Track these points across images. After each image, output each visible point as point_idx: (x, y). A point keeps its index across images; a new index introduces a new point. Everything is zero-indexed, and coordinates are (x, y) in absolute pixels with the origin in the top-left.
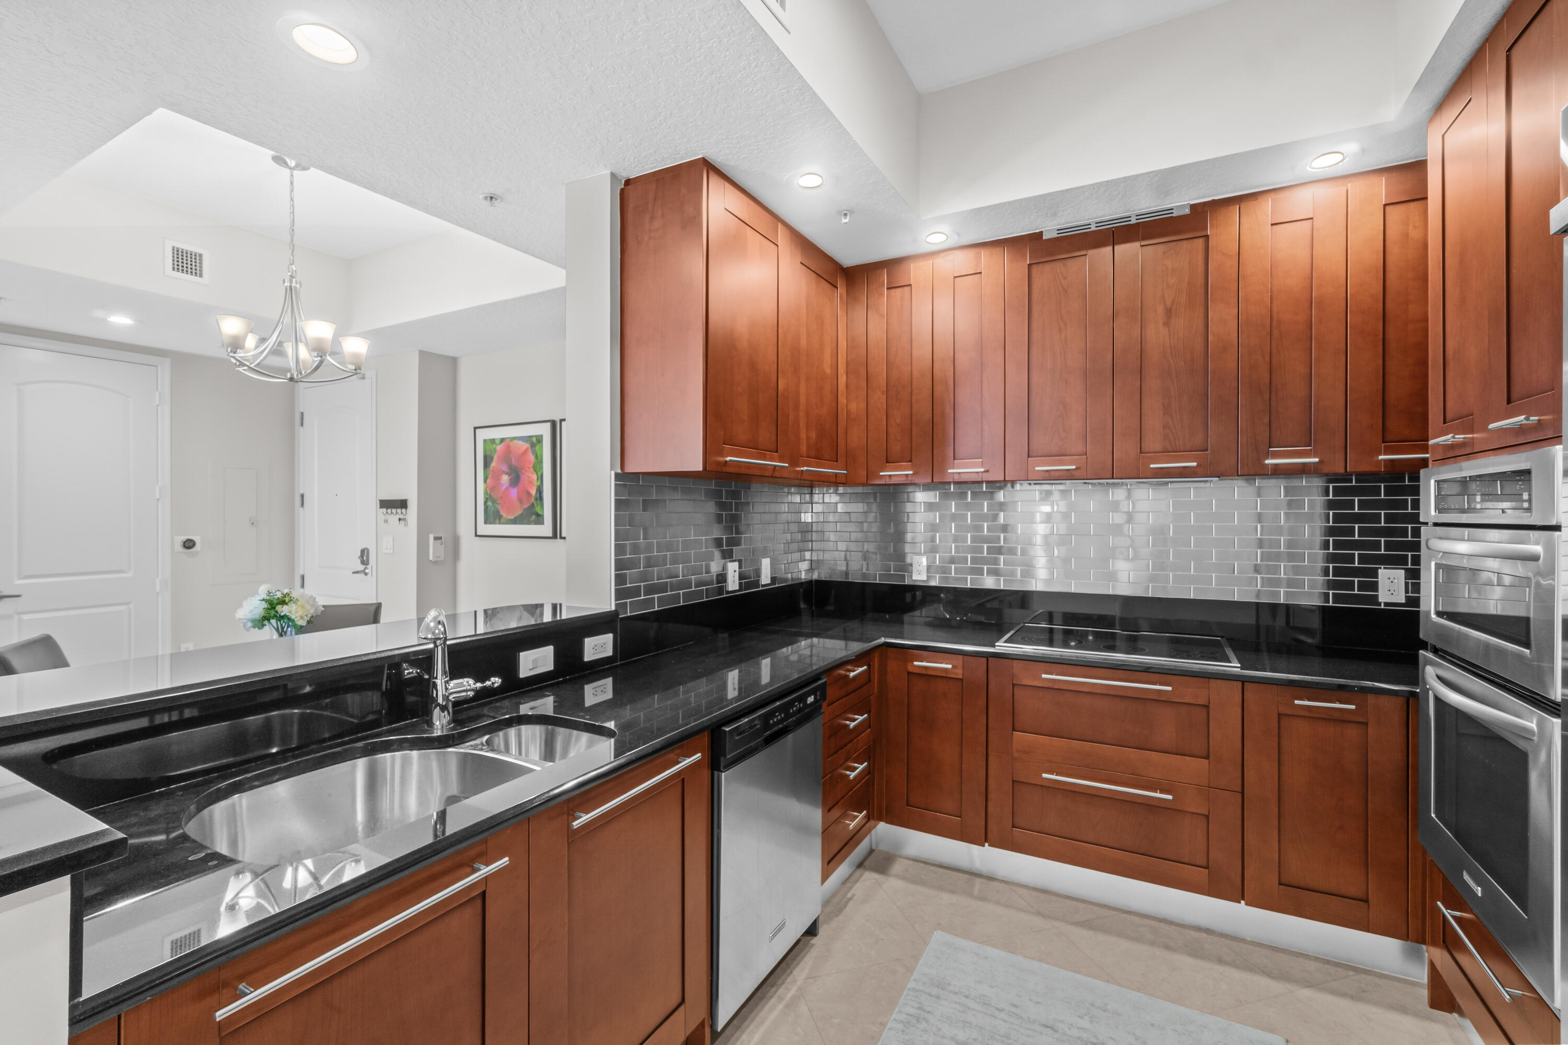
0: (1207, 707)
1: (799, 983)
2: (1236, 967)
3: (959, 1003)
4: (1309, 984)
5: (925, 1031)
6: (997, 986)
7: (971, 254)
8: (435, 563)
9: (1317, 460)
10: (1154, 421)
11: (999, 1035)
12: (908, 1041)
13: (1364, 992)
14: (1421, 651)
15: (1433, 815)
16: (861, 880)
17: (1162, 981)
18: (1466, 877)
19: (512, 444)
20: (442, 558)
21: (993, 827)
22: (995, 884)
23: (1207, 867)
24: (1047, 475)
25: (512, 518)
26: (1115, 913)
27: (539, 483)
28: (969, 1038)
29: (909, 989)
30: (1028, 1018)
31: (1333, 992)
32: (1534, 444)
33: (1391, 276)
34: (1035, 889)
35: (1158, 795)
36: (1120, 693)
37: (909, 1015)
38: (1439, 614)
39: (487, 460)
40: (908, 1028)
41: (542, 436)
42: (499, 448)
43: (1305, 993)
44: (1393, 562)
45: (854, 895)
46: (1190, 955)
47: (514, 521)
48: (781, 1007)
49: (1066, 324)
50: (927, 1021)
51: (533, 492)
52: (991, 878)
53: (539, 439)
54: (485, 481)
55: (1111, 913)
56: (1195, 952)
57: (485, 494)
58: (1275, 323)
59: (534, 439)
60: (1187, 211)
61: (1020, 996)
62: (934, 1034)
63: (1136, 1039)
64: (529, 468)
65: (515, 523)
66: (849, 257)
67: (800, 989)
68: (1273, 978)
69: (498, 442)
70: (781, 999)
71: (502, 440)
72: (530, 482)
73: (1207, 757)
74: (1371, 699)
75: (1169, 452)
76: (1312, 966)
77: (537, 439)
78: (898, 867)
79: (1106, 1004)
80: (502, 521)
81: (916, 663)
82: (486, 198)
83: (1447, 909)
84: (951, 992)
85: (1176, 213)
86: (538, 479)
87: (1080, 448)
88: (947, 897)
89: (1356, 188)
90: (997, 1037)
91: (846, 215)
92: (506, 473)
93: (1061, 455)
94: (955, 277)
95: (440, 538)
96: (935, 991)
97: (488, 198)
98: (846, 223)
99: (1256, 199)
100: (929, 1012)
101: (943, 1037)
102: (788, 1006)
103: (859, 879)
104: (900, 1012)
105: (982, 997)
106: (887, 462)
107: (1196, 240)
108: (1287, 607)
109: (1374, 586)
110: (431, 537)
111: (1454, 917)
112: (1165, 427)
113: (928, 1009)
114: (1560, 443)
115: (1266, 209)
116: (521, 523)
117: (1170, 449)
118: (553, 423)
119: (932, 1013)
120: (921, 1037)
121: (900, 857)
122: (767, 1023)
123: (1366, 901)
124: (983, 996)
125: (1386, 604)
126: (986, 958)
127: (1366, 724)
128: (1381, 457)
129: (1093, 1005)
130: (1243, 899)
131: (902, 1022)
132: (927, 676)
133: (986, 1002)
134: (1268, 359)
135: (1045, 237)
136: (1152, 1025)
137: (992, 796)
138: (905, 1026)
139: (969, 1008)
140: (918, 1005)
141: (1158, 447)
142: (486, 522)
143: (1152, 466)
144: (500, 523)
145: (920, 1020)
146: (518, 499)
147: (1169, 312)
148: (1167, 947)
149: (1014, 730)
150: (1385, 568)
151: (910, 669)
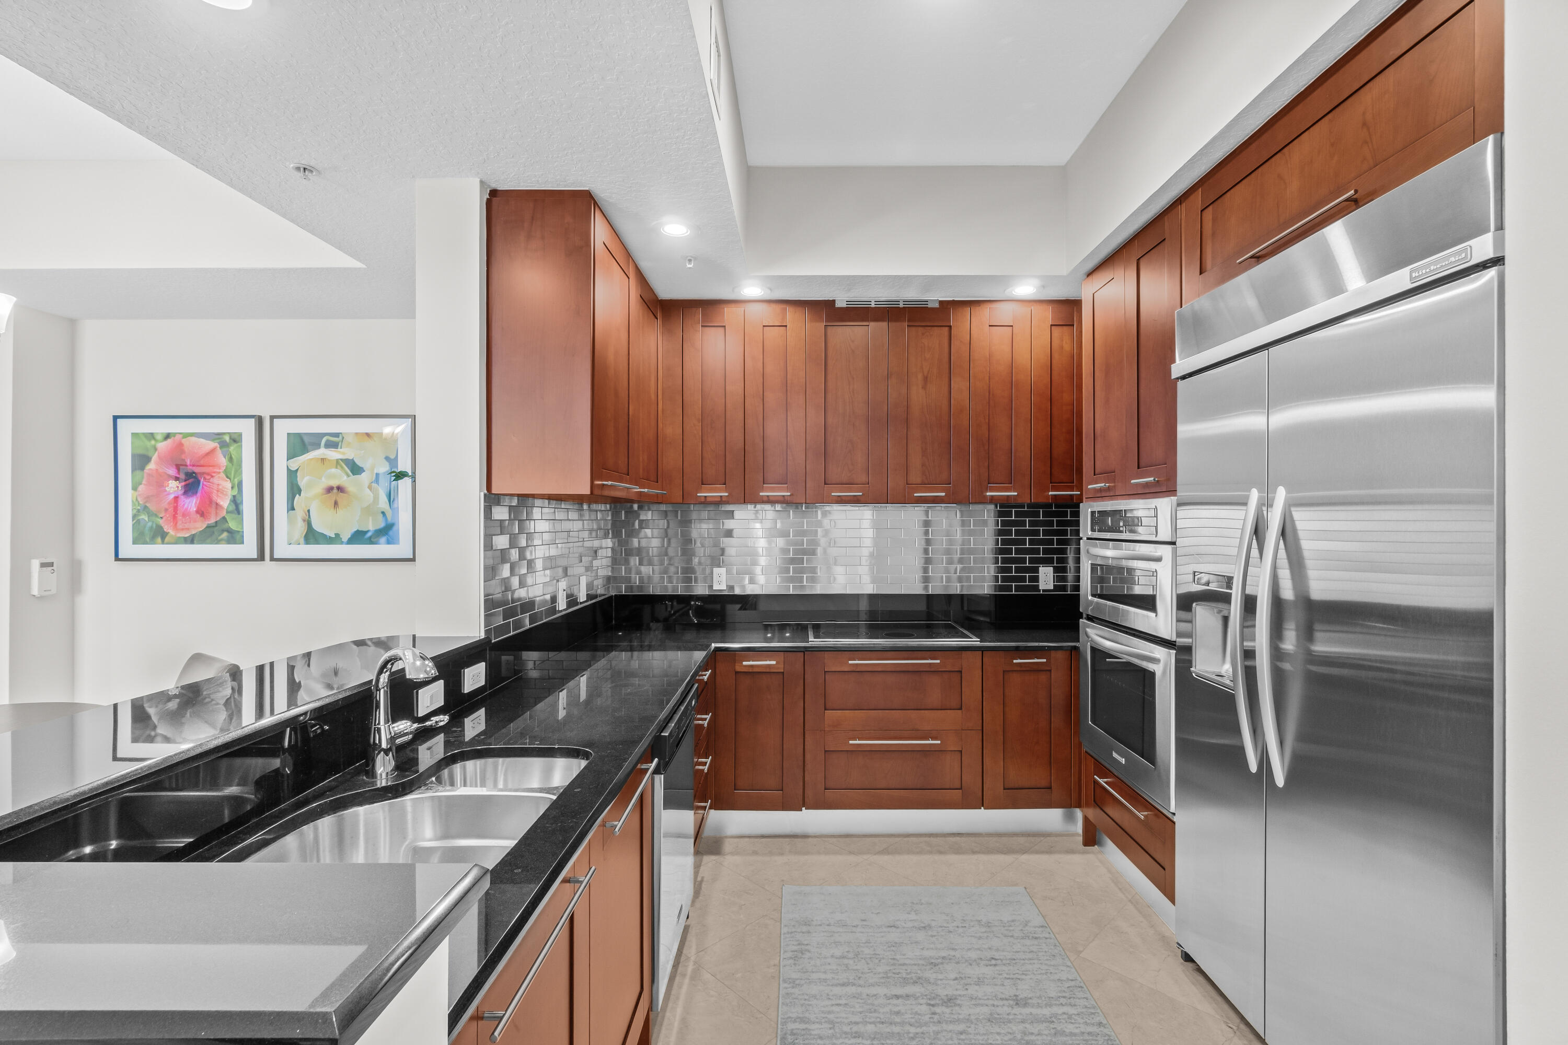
0: (961, 672)
1: (693, 958)
2: (983, 853)
3: (826, 931)
4: (1024, 851)
5: (810, 958)
6: (846, 911)
7: (778, 308)
8: (41, 598)
9: (1016, 494)
10: (916, 460)
11: (863, 943)
12: (802, 969)
13: (1052, 847)
14: (1081, 620)
15: (1090, 723)
16: (703, 864)
17: (946, 875)
18: (1115, 755)
19: (184, 441)
20: (54, 591)
21: (809, 793)
22: (810, 839)
23: (961, 789)
24: (839, 499)
25: (187, 535)
26: (900, 839)
27: (235, 493)
28: (844, 952)
29: (784, 934)
30: (876, 925)
31: (1037, 852)
32: (1155, 494)
33: (1055, 373)
34: (840, 836)
35: (931, 742)
36: (904, 669)
37: (794, 951)
38: (1093, 595)
39: (141, 461)
40: (797, 961)
41: (240, 435)
42: (162, 446)
43: (1024, 857)
44: (1047, 562)
45: (703, 878)
46: (956, 853)
47: (191, 540)
48: (687, 981)
49: (853, 378)
50: (809, 951)
51: (226, 503)
52: (805, 836)
53: (236, 439)
54: (135, 488)
55: (897, 839)
56: (958, 851)
57: (134, 504)
58: (991, 396)
59: (227, 438)
60: (937, 305)
61: (865, 913)
62: (818, 958)
63: (947, 916)
64: (218, 472)
65: (192, 542)
66: (666, 291)
67: (695, 963)
68: (1005, 854)
69: (159, 437)
70: (684, 975)
71: (168, 436)
72: (220, 491)
73: (961, 709)
74: (1053, 654)
75: (926, 484)
76: (1022, 840)
77: (230, 438)
78: (728, 846)
79: (920, 900)
80: (167, 540)
81: (745, 663)
82: (298, 169)
83: (1100, 779)
84: (816, 926)
85: (930, 305)
86: (233, 488)
87: (863, 478)
88: (780, 860)
89: (1036, 309)
90: (861, 945)
91: (690, 261)
92: (175, 478)
93: (849, 484)
94: (764, 326)
95: (51, 564)
96: (805, 929)
97: (302, 169)
98: (690, 268)
99: (980, 306)
100: (807, 945)
101: (825, 958)
102: (693, 978)
103: (701, 864)
104: (785, 952)
105: (840, 922)
106: (703, 484)
107: (944, 328)
108: (962, 596)
109: (1036, 579)
110: (35, 564)
111: (1105, 782)
112: (923, 465)
113: (806, 943)
114: (1175, 495)
115: (985, 311)
116: (203, 541)
117: (926, 482)
118: (260, 421)
119: (810, 945)
120: (810, 963)
121: (726, 837)
122: (682, 997)
123: (1050, 788)
124: (840, 920)
125: (1044, 591)
126: (830, 894)
127: (1050, 671)
128: (1050, 493)
129: (913, 903)
130: (983, 806)
131: (791, 958)
132: (753, 674)
133: (844, 924)
134: (987, 421)
135: (838, 305)
136: (952, 904)
137: (809, 766)
138: (795, 960)
139: (834, 932)
140: (797, 943)
141: (919, 480)
142: (136, 541)
143: (915, 495)
144: (163, 543)
145: (803, 952)
146: (198, 512)
147: (926, 379)
148: (941, 852)
149: (826, 709)
150: (1042, 566)
151: (738, 668)
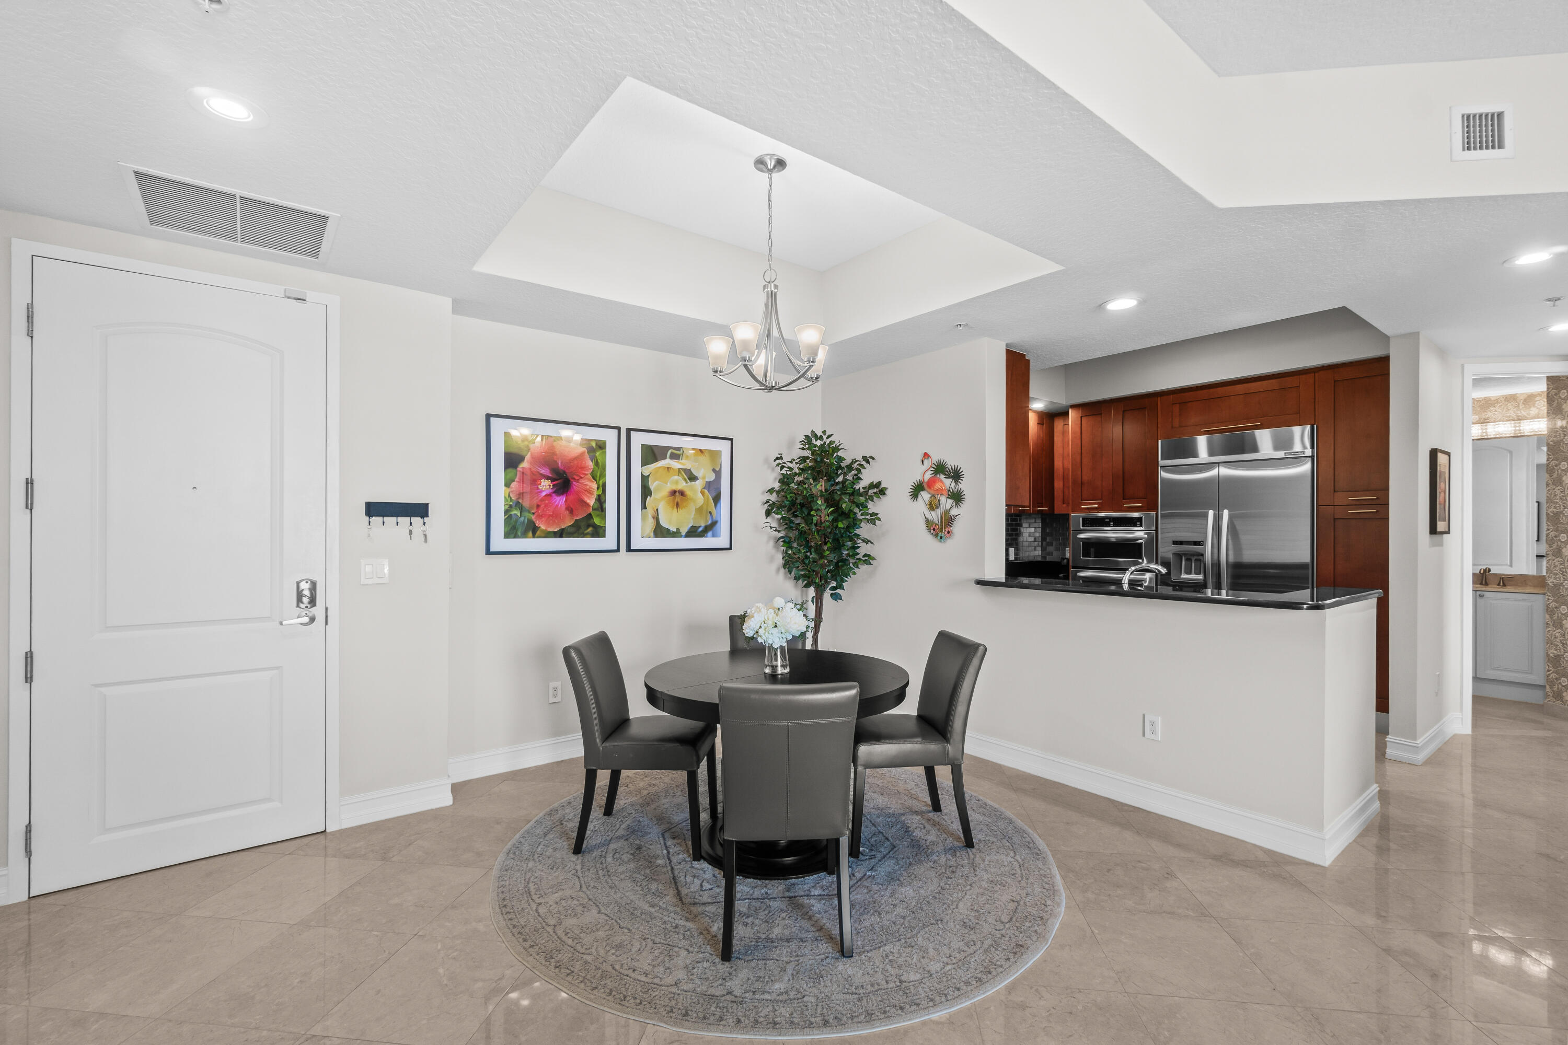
19: (557, 444)
25: (556, 530)
27: (600, 492)
39: (513, 460)
41: (604, 443)
42: (535, 447)
47: (560, 534)
51: (592, 501)
53: (601, 446)
54: (507, 485)
57: (506, 500)
59: (594, 444)
64: (586, 475)
65: (561, 536)
69: (533, 440)
71: (540, 439)
72: (589, 491)
77: (596, 445)
80: (538, 533)
86: (598, 488)
92: (548, 478)
116: (570, 535)
118: (619, 431)
142: (507, 535)
144: (534, 536)
146: (567, 509)
